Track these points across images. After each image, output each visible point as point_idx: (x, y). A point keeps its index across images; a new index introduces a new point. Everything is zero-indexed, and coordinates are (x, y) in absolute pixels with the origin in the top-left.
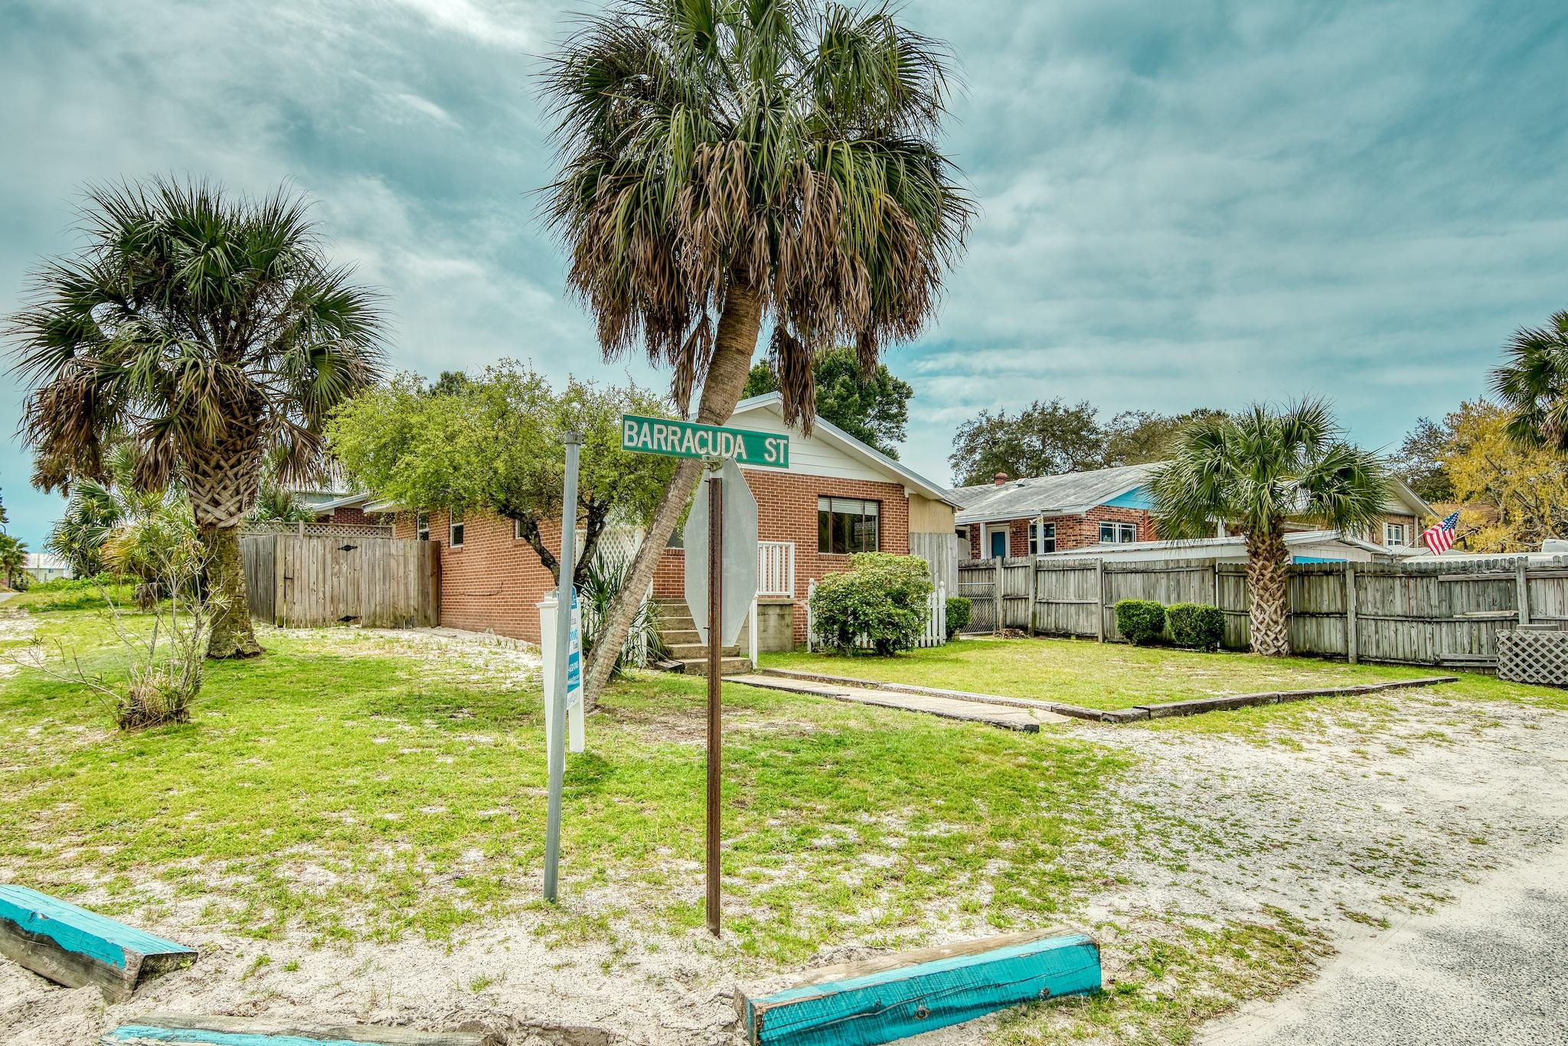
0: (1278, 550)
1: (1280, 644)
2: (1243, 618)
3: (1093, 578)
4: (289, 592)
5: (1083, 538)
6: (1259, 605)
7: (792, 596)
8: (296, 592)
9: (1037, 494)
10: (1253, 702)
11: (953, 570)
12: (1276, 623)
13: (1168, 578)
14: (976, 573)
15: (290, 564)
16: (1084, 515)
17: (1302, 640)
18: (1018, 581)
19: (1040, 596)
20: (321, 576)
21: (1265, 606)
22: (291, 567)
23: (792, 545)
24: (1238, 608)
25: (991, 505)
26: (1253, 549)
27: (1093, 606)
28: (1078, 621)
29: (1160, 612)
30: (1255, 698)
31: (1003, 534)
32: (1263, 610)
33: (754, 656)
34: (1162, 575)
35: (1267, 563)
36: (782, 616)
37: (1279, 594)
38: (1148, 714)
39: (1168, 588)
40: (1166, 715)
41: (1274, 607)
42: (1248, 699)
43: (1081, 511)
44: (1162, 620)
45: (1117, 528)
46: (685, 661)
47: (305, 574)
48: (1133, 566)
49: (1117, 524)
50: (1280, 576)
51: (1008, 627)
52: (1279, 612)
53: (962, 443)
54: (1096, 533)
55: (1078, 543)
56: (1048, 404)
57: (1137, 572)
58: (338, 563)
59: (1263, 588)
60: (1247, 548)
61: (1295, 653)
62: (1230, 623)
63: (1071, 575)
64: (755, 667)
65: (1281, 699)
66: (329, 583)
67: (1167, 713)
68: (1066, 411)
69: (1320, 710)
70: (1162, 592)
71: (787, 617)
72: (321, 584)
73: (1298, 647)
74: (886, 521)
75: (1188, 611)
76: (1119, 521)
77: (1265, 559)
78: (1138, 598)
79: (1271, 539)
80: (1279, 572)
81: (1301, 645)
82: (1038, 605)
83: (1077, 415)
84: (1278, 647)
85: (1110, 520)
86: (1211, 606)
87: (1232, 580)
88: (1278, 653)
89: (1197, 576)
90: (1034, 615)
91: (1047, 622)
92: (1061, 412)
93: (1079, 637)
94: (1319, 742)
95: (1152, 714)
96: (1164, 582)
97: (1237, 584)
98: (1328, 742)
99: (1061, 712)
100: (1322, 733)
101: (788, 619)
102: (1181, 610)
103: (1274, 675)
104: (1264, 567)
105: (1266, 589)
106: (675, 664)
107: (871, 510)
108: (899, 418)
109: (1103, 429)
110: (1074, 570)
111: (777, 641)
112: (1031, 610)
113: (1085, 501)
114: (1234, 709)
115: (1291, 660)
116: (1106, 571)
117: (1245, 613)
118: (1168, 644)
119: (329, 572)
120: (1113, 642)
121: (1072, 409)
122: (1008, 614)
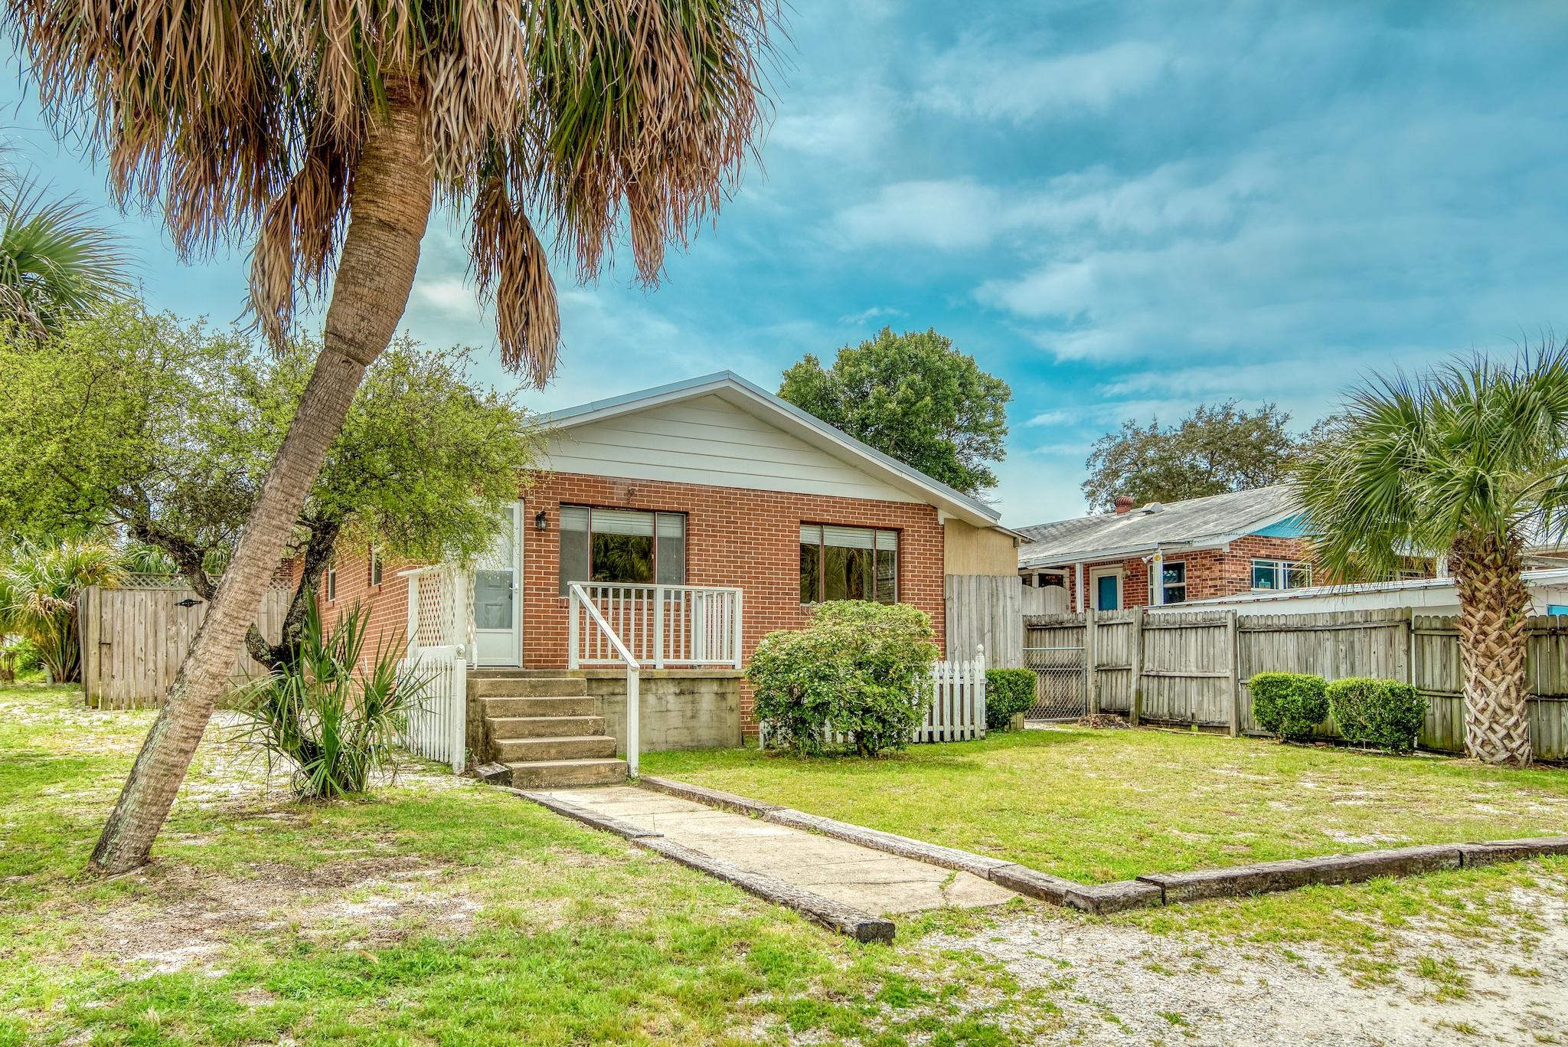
0: (1511, 592)
1: (1514, 745)
2: (1455, 702)
3: (1224, 639)
4: (105, 661)
5: (1225, 582)
6: (1478, 682)
7: (739, 666)
8: (115, 661)
9: (1166, 522)
10: (1403, 867)
11: (1015, 628)
12: (1508, 710)
13: (1336, 641)
14: (1059, 634)
15: (107, 625)
16: (1226, 549)
17: (1555, 739)
18: (1117, 645)
19: (1148, 666)
20: (151, 641)
21: (1488, 683)
22: (108, 629)
23: (739, 592)
24: (1447, 687)
25: (1098, 540)
26: (1468, 592)
27: (1223, 682)
28: (1200, 704)
29: (1319, 690)
30: (1410, 858)
31: (1114, 578)
32: (1485, 691)
33: (634, 760)
34: (1327, 635)
35: (1490, 613)
36: (722, 696)
37: (1513, 665)
38: (1161, 896)
39: (1336, 654)
40: (1202, 896)
41: (1503, 687)
42: (1394, 860)
43: (1222, 543)
44: (1323, 705)
45: (1280, 568)
46: (514, 765)
47: (128, 639)
48: (1282, 621)
49: (1281, 563)
50: (1516, 635)
51: (1102, 711)
52: (1514, 694)
53: (1099, 465)
54: (1246, 575)
55: (1217, 590)
56: (1218, 409)
57: (1287, 630)
58: (175, 623)
59: (1484, 655)
60: (1458, 591)
61: (1541, 761)
62: (1434, 709)
63: (1192, 635)
64: (635, 773)
65: (1464, 860)
66: (162, 649)
67: (1200, 892)
68: (1242, 418)
69: (1543, 883)
70: (1326, 660)
71: (729, 697)
72: (151, 651)
73: (1549, 750)
74: (908, 558)
75: (1362, 691)
76: (1284, 558)
77: (1489, 607)
78: (1290, 671)
79: (1500, 576)
80: (1513, 629)
81: (1555, 747)
82: (1145, 680)
83: (1260, 424)
84: (1512, 750)
85: (1268, 557)
86: (1401, 683)
87: (1437, 642)
88: (1512, 760)
89: (1380, 636)
90: (1139, 693)
91: (1158, 705)
92: (1236, 419)
93: (1203, 727)
94: (1515, 971)
95: (1170, 894)
96: (1329, 645)
97: (1446, 648)
98: (1535, 973)
99: (1004, 881)
100: (1528, 946)
101: (732, 700)
102: (1351, 689)
103: (1487, 802)
104: (1487, 621)
105: (1490, 656)
106: (498, 768)
107: (886, 542)
108: (994, 431)
109: (1299, 441)
110: (1195, 627)
111: (713, 732)
112: (1133, 687)
113: (1227, 529)
114: (1356, 881)
115: (1531, 774)
116: (1242, 629)
117: (1457, 694)
118: (1335, 741)
119: (162, 635)
120: (1252, 736)
121: (1252, 414)
122: (1104, 693)
